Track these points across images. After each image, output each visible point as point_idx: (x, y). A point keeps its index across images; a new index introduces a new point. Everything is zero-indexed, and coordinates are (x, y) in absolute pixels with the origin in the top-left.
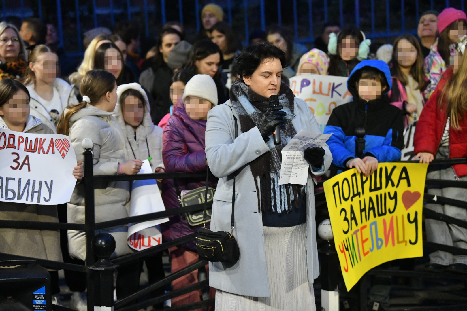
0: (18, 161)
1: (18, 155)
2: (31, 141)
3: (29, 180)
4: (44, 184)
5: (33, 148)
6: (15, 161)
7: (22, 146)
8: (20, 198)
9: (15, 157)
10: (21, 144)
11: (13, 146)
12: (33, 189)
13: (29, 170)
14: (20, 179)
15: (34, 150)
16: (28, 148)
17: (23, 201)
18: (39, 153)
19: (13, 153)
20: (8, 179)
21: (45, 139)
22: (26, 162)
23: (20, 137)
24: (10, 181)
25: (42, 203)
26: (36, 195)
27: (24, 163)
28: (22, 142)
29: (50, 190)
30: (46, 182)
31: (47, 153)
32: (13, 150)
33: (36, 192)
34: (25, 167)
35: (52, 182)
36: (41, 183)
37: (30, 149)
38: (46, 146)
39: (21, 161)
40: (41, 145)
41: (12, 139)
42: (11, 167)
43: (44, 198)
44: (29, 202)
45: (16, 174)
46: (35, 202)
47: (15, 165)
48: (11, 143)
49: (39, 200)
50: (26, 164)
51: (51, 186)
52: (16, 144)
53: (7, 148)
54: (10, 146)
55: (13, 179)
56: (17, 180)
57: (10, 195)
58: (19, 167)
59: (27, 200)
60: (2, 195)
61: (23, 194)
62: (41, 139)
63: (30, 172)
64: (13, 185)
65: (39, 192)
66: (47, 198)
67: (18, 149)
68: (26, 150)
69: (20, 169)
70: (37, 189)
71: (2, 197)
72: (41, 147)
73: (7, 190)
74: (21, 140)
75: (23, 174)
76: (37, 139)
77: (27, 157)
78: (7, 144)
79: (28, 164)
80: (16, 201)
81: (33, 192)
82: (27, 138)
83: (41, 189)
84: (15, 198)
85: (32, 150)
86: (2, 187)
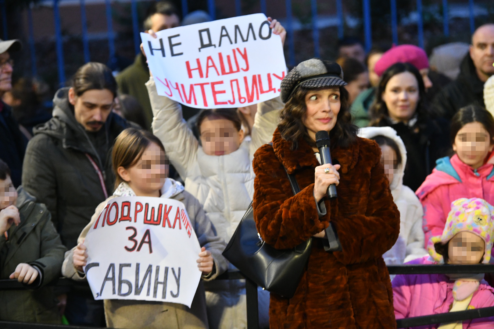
0: (135, 238)
1: (135, 230)
2: (153, 208)
3: (150, 266)
4: (170, 272)
5: (155, 219)
6: (131, 238)
7: (141, 215)
8: (138, 292)
9: (132, 232)
10: (138, 214)
11: (128, 218)
12: (157, 279)
13: (151, 251)
14: (138, 265)
15: (157, 221)
16: (149, 218)
17: (143, 296)
18: (164, 226)
19: (128, 228)
20: (121, 266)
21: (171, 207)
22: (147, 240)
23: (137, 203)
24: (124, 269)
25: (169, 299)
26: (160, 287)
27: (143, 242)
28: (141, 210)
29: (178, 280)
30: (173, 269)
31: (174, 227)
32: (127, 224)
33: (161, 283)
34: (145, 246)
35: (179, 269)
36: (167, 269)
37: (152, 220)
38: (172, 216)
39: (139, 238)
40: (167, 214)
41: (126, 208)
42: (126, 248)
43: (171, 292)
44: (151, 298)
45: (133, 258)
46: (159, 298)
47: (131, 244)
48: (126, 214)
49: (164, 296)
50: (146, 242)
51: (179, 276)
52: (132, 215)
53: (120, 221)
54: (123, 218)
55: (129, 265)
56: (134, 267)
57: (125, 288)
58: (137, 247)
59: (148, 294)
60: (114, 289)
61: (142, 286)
62: (166, 206)
63: (151, 254)
64: (129, 275)
65: (165, 283)
66: (175, 293)
67: (135, 221)
68: (146, 222)
69: (139, 250)
70: (161, 279)
71: (114, 293)
72: (166, 218)
73: (121, 282)
74: (139, 207)
75: (143, 257)
76: (161, 206)
77: (148, 233)
78: (119, 217)
79: (149, 242)
80: (132, 297)
81: (157, 283)
82: (147, 205)
83: (167, 279)
84: (131, 292)
85: (154, 221)
86: (113, 279)
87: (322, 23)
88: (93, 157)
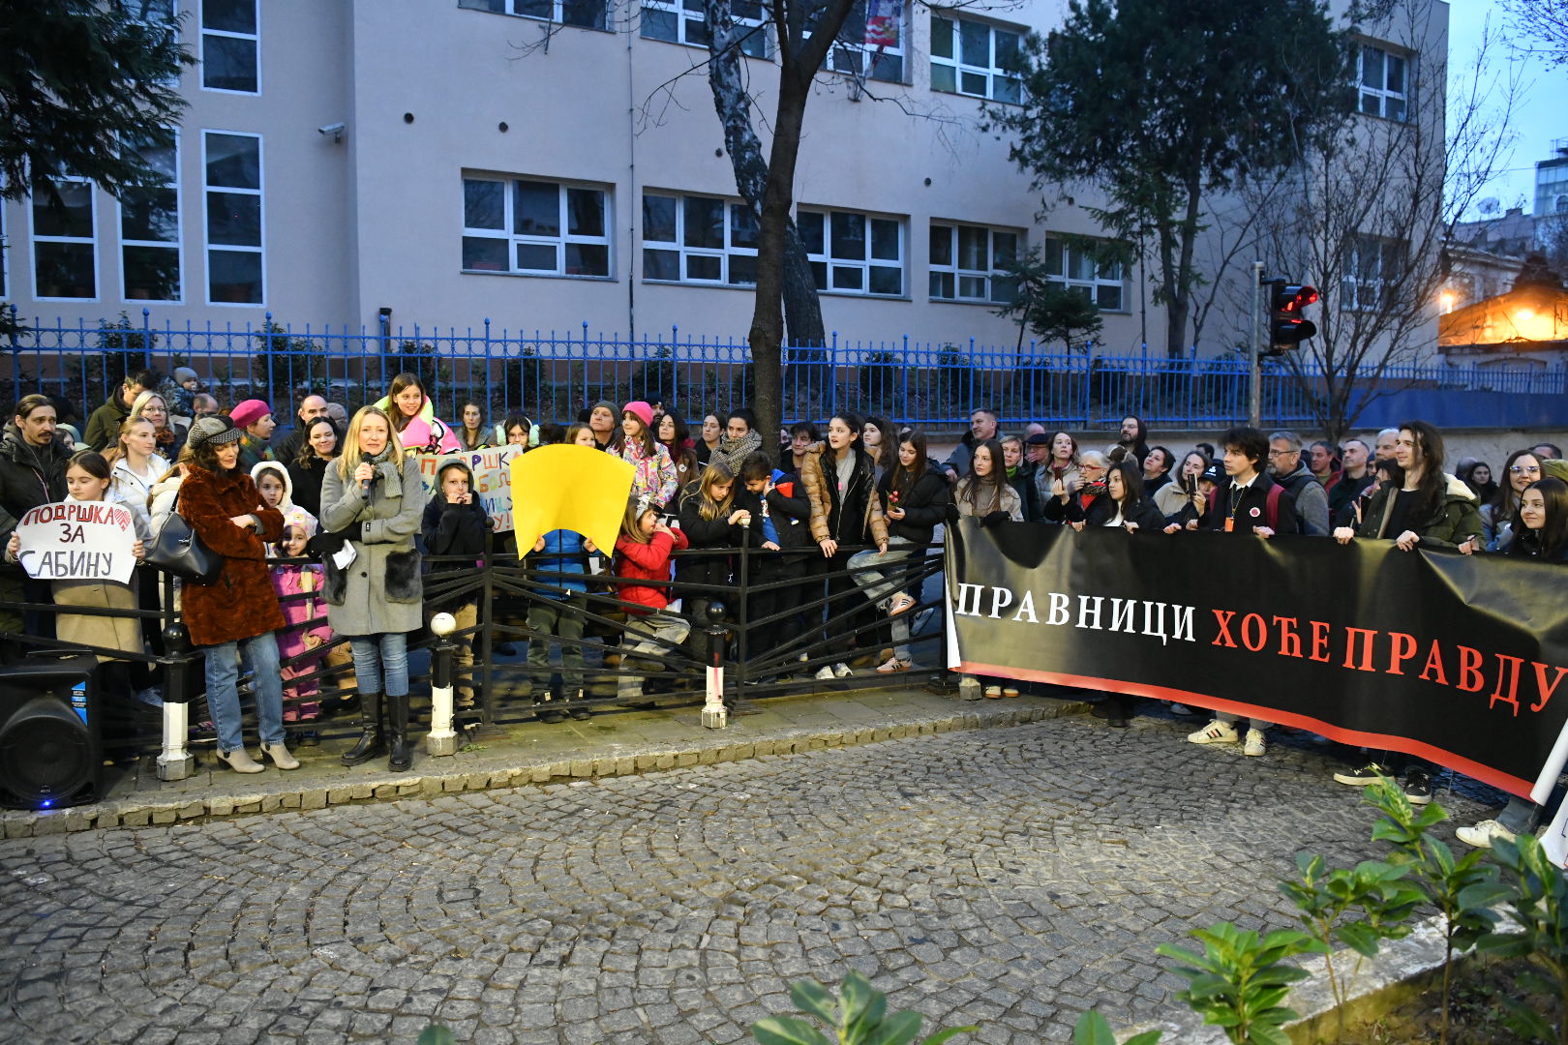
0: (69, 532)
1: (69, 526)
3: (83, 553)
4: (101, 556)
6: (65, 532)
7: (74, 515)
8: (73, 573)
9: (66, 528)
11: (62, 517)
12: (89, 562)
13: (83, 542)
14: (72, 553)
15: (88, 519)
16: (81, 517)
17: (78, 576)
18: (95, 523)
19: (62, 525)
20: (57, 554)
22: (79, 533)
24: (60, 555)
25: (100, 576)
26: (92, 568)
27: (76, 535)
29: (109, 563)
30: (103, 554)
31: (106, 523)
32: (61, 521)
33: (93, 565)
34: (79, 538)
35: (110, 554)
36: (98, 555)
37: (84, 519)
38: (103, 515)
39: (72, 532)
40: (97, 513)
42: (61, 540)
44: (84, 577)
45: (68, 547)
46: (91, 576)
47: (66, 537)
48: (60, 514)
49: (96, 574)
50: (79, 535)
51: (110, 559)
52: (66, 515)
53: (53, 520)
54: (58, 517)
55: (64, 553)
56: (69, 554)
57: (61, 571)
58: (71, 539)
60: (51, 572)
61: (76, 569)
63: (84, 544)
64: (64, 560)
65: (96, 565)
67: (69, 520)
68: (79, 519)
69: (72, 541)
70: (93, 562)
72: (97, 515)
73: (57, 565)
75: (77, 546)
77: (80, 528)
78: (54, 516)
79: (82, 536)
80: (68, 576)
81: (89, 565)
83: (98, 563)
85: (86, 519)
86: (50, 563)
87: (237, 383)
88: (39, 471)
